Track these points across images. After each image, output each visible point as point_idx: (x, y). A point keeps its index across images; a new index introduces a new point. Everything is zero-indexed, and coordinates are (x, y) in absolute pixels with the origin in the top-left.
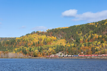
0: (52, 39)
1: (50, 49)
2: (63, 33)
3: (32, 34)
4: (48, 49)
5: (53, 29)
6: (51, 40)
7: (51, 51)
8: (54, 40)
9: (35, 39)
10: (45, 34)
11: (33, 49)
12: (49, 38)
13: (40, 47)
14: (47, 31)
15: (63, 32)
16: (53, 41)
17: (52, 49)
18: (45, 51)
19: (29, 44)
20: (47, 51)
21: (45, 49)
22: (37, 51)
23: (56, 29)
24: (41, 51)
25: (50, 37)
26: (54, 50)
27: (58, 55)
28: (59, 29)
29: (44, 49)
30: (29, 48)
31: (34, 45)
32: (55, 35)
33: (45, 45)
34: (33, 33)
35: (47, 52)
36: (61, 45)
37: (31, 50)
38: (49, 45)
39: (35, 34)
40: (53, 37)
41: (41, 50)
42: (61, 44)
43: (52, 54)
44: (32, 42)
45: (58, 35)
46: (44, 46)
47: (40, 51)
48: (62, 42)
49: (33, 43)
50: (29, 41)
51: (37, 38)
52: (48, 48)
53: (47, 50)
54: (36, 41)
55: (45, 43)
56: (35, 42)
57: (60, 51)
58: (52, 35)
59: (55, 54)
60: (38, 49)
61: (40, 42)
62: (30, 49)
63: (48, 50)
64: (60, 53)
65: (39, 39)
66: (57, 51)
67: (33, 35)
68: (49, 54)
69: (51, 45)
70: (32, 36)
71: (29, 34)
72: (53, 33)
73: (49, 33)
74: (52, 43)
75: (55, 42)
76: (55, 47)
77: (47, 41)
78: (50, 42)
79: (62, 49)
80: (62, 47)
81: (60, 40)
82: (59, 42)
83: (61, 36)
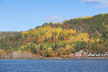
0: (71, 33)
1: (67, 46)
2: (85, 25)
3: (43, 26)
4: (66, 46)
5: (71, 20)
6: (69, 34)
7: (69, 49)
8: (73, 35)
9: (47, 33)
10: (61, 27)
11: (45, 46)
12: (66, 32)
13: (54, 44)
14: (63, 21)
15: (85, 23)
16: (71, 35)
17: (70, 47)
18: (61, 49)
19: (40, 40)
20: (63, 49)
22: (50, 49)
23: (75, 19)
24: (56, 49)
25: (68, 31)
26: (73, 48)
27: (79, 54)
28: (80, 19)
29: (60, 47)
30: (39, 45)
31: (46, 41)
32: (74, 27)
33: (60, 41)
34: (45, 25)
35: (64, 50)
36: (83, 41)
37: (43, 48)
38: (66, 41)
39: (48, 27)
40: (72, 30)
41: (56, 47)
42: (82, 39)
43: (70, 53)
44: (43, 37)
45: (78, 27)
46: (60, 43)
47: (54, 50)
48: (83, 37)
49: (45, 38)
50: (39, 35)
51: (50, 32)
52: (66, 44)
53: (64, 47)
54: (49, 35)
55: (61, 38)
56: (47, 37)
57: (81, 49)
58: (71, 28)
59: (74, 53)
60: (52, 47)
61: (54, 37)
62: (41, 46)
63: (66, 48)
64: (81, 51)
65: (52, 33)
66: (77, 49)
67: (45, 27)
68: (66, 53)
69: (69, 41)
70: (44, 29)
71: (40, 27)
72: (71, 25)
73: (65, 25)
74: (70, 39)
75: (75, 37)
76: (75, 43)
77: (63, 36)
78: (68, 37)
79: (84, 46)
80: (84, 43)
81: (81, 34)
82: (79, 36)
83: (82, 28)
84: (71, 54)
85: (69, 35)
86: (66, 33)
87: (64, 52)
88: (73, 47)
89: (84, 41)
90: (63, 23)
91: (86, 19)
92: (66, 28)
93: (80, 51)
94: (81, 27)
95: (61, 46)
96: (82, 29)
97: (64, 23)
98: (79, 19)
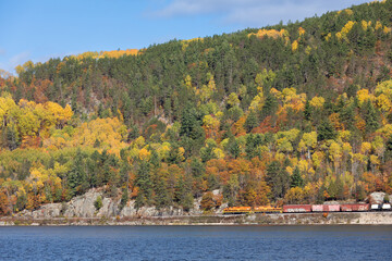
0: (50, 118)
1: (35, 173)
2: (109, 83)
4: (28, 174)
5: (54, 62)
6: (44, 122)
7: (40, 183)
8: (60, 125)
10: (11, 90)
12: (31, 111)
14: (18, 69)
15: (111, 75)
16: (52, 127)
17: (46, 176)
18: (7, 183)
20: (17, 183)
21: (11, 175)
23: (70, 61)
25: (39, 108)
26: (58, 180)
27: (83, 206)
28: (88, 61)
32: (63, 93)
33: (6, 152)
35: (22, 189)
36: (100, 151)
38: (31, 153)
40: (54, 107)
42: (97, 144)
43: (48, 201)
45: (82, 93)
46: (5, 159)
48: (103, 135)
52: (28, 165)
53: (22, 178)
55: (10, 140)
57: (93, 184)
58: (50, 97)
59: (62, 200)
63: (28, 180)
64: (93, 195)
66: (78, 182)
68: (30, 202)
69: (45, 153)
72: (52, 84)
73: (29, 83)
74: (45, 142)
75: (66, 135)
76: (66, 161)
77: (19, 129)
78: (37, 134)
79: (103, 171)
80: (103, 161)
81: (94, 122)
82: (87, 131)
83: (99, 98)
84: (52, 205)
85: (42, 127)
86: (32, 116)
87: (22, 198)
88: (58, 175)
89: (104, 153)
90: (16, 76)
91: (114, 59)
92: (32, 98)
93: (87, 195)
94: (92, 95)
95: (7, 172)
96: (98, 102)
97: (21, 76)
98: (84, 60)
